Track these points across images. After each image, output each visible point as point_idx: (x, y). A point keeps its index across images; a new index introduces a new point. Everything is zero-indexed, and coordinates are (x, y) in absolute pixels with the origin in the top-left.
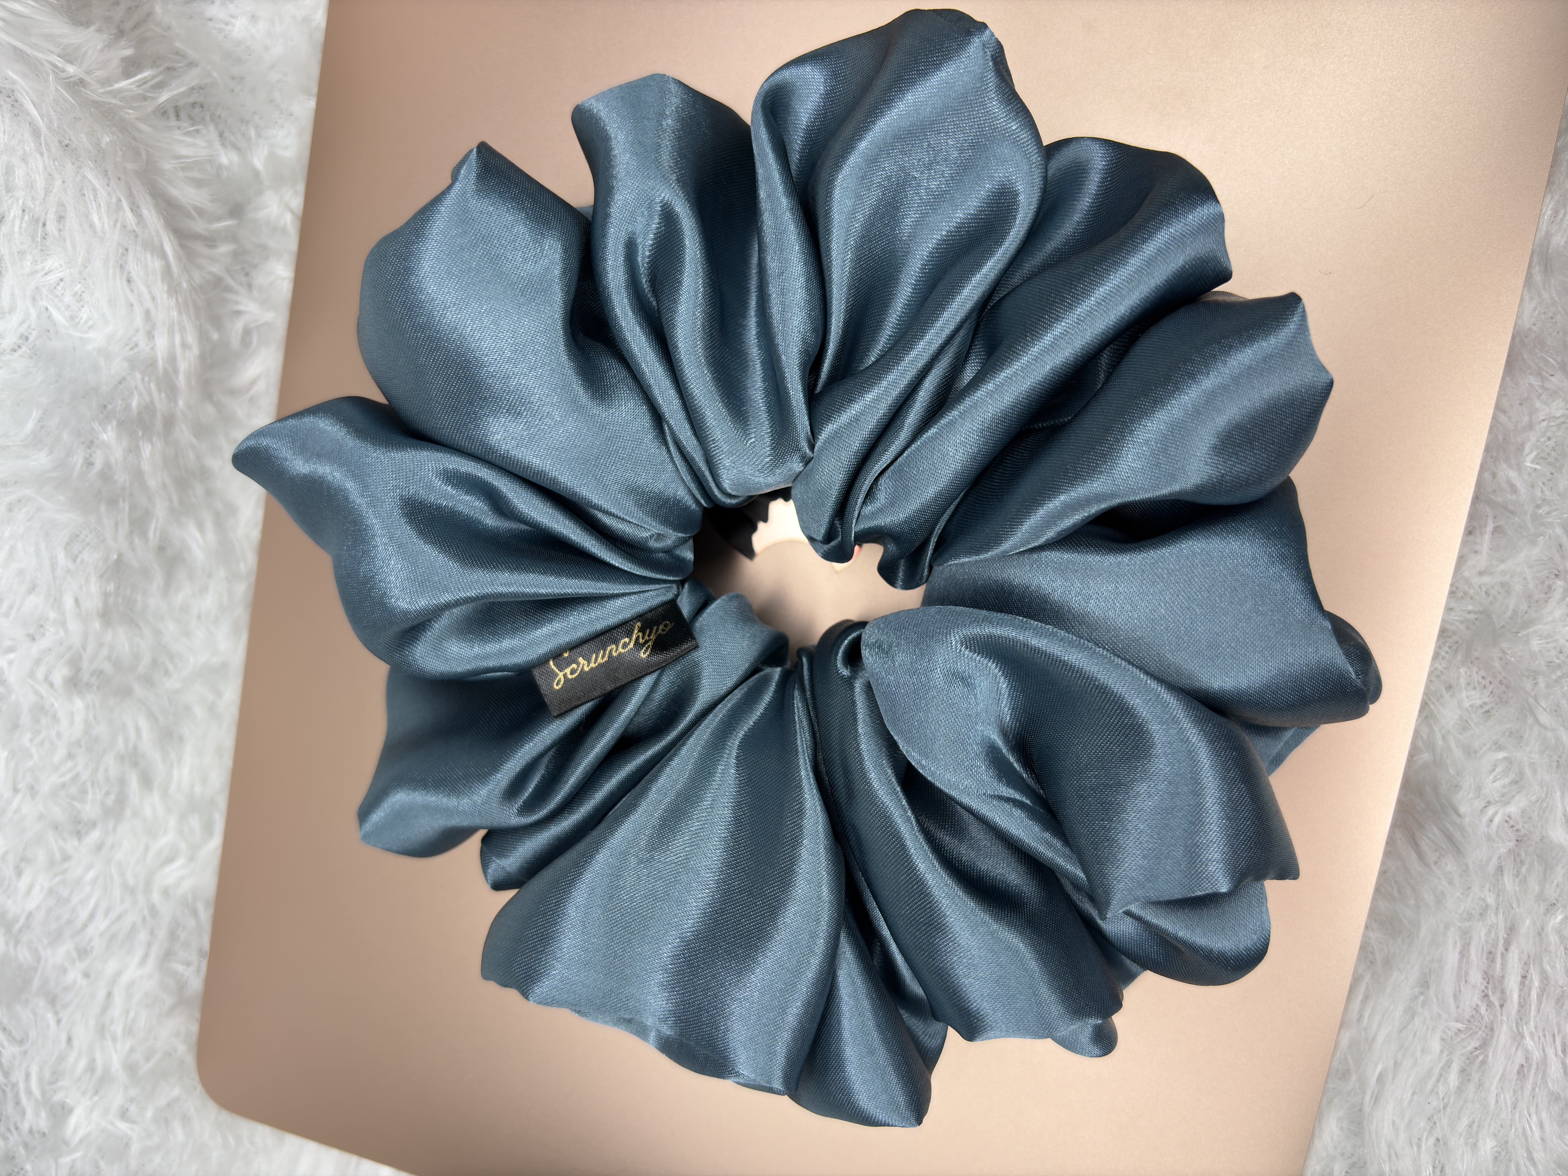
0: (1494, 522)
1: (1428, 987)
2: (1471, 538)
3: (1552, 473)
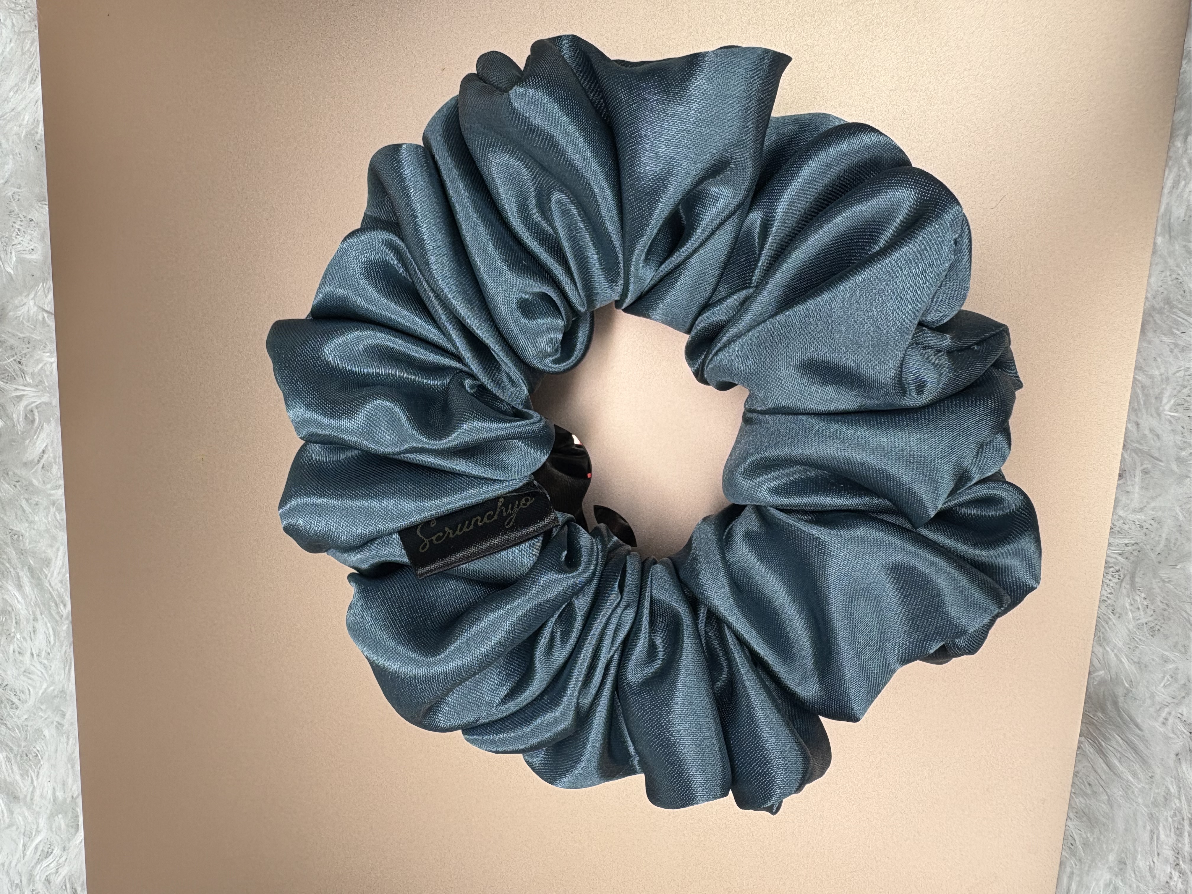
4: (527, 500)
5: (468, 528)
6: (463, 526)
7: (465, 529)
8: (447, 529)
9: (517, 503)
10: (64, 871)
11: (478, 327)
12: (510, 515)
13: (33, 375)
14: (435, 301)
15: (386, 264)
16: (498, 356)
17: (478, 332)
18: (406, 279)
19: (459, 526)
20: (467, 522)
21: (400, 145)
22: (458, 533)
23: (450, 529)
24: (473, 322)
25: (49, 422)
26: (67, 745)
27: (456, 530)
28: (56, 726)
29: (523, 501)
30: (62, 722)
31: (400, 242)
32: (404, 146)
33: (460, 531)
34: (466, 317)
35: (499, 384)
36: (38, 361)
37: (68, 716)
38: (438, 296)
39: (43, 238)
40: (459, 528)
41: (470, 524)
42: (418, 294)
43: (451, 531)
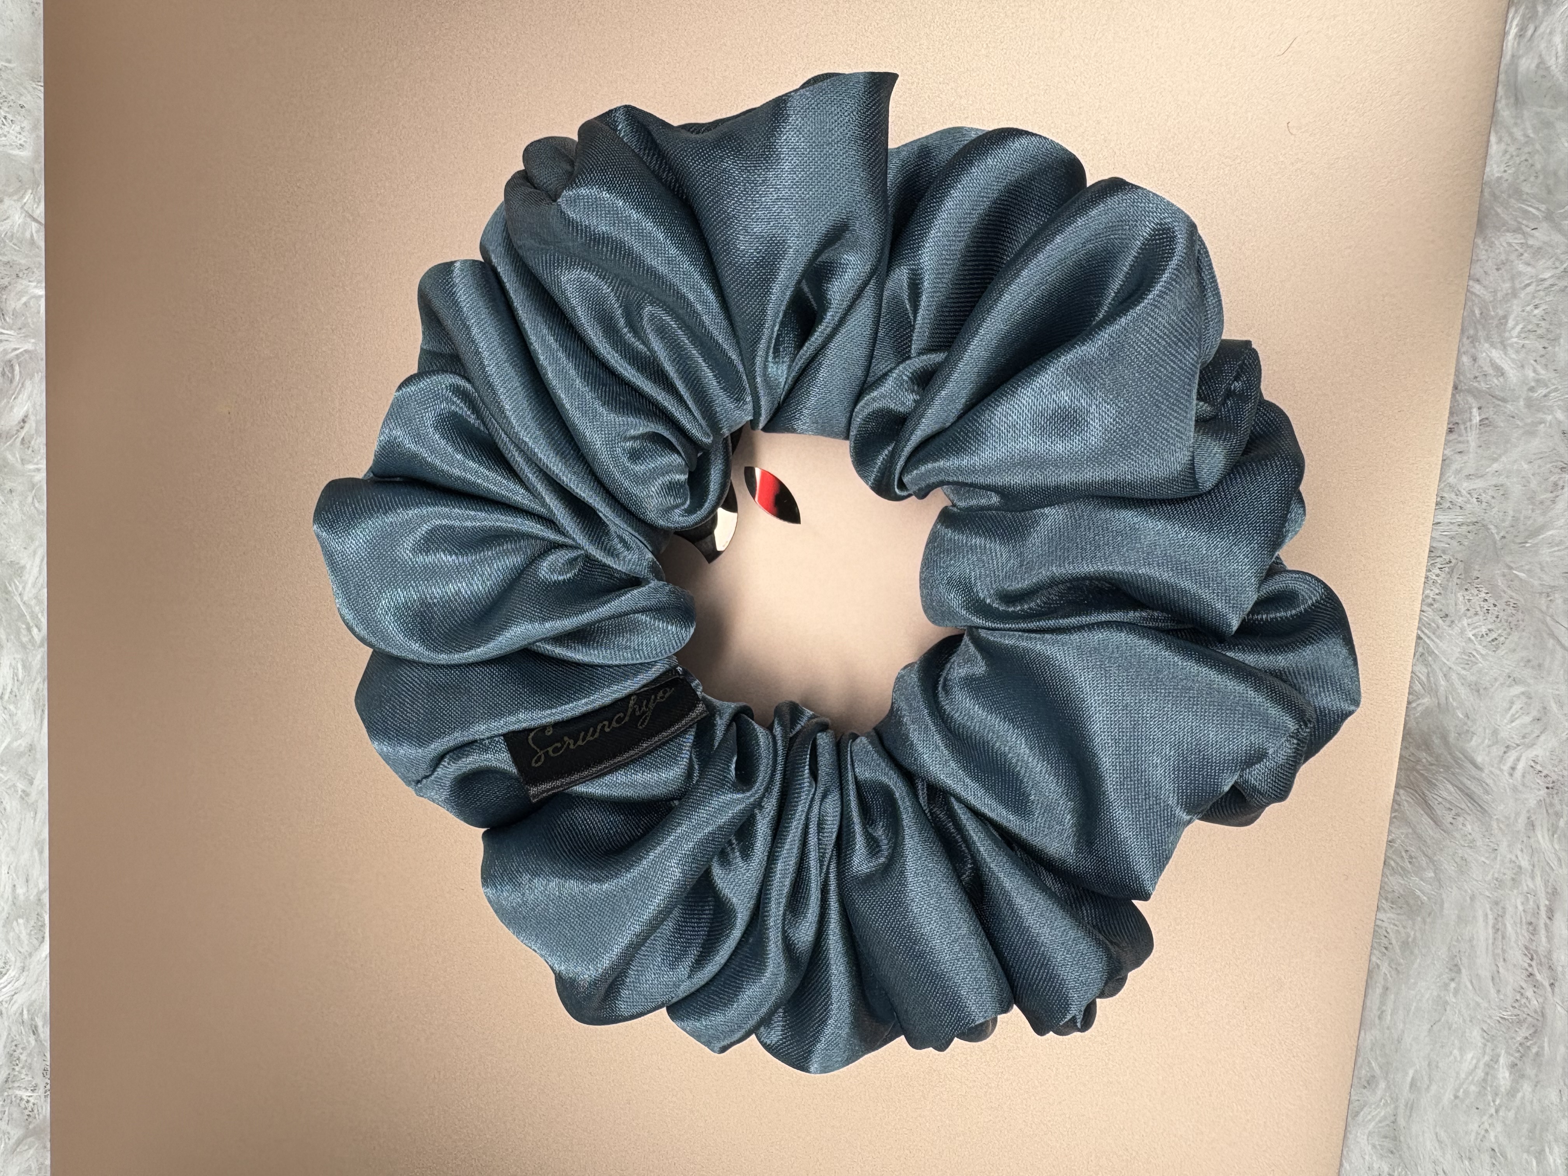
0: (1480, 415)
1: (1459, 971)
2: (1453, 436)
3: (1544, 348)
4: (664, 693)
5: (593, 735)
6: (587, 732)
7: (589, 738)
8: (566, 738)
9: (653, 697)
10: (20, 999)
11: (578, 485)
12: (644, 713)
13: (15, 314)
14: (519, 459)
15: (454, 414)
16: (606, 517)
17: (578, 491)
18: (481, 431)
19: (582, 734)
20: (591, 729)
21: (452, 263)
22: (580, 743)
23: (570, 738)
24: (571, 479)
25: (32, 377)
26: (35, 821)
27: (578, 740)
28: (21, 796)
29: (661, 694)
30: (28, 790)
31: (468, 386)
32: (458, 265)
33: (583, 741)
34: (561, 474)
35: (611, 552)
36: (21, 294)
37: (36, 782)
38: (521, 450)
39: (35, 128)
40: (581, 737)
41: (595, 731)
42: (498, 449)
43: (571, 742)
